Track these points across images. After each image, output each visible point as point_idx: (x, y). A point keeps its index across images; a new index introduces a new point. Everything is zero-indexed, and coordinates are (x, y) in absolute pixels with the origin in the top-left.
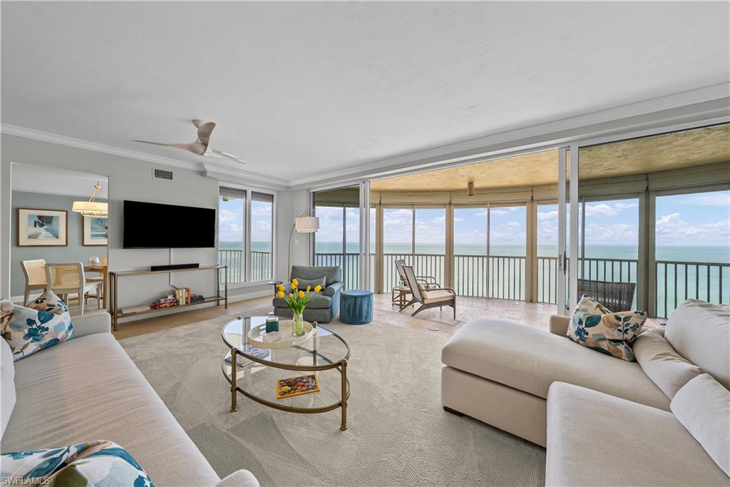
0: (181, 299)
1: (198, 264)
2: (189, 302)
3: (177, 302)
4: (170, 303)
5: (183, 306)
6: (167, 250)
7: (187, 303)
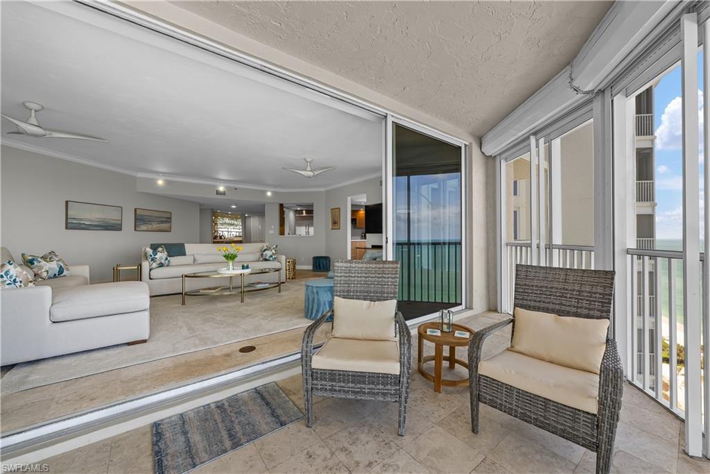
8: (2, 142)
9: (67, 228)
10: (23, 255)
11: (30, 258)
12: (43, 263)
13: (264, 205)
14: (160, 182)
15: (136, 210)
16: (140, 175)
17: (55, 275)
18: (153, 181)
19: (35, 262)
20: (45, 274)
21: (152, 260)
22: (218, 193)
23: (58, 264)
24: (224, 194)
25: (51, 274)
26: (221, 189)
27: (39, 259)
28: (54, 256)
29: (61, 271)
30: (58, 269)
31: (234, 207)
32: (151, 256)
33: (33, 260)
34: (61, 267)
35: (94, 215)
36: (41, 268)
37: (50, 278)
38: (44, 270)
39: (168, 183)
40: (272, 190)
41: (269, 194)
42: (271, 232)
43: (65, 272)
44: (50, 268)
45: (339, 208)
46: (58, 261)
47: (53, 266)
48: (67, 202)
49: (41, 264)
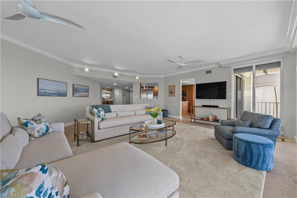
0: (210, 119)
1: (218, 106)
2: (213, 121)
3: (209, 119)
4: (206, 119)
5: (211, 121)
6: (209, 99)
7: (212, 121)
8: (1, 37)
9: (38, 95)
10: (19, 119)
11: (25, 121)
12: (35, 124)
13: (132, 84)
14: (87, 70)
15: (73, 85)
16: (76, 65)
17: (44, 133)
18: (83, 69)
19: (29, 125)
20: (37, 134)
21: (98, 116)
22: (114, 76)
23: (45, 124)
24: (116, 77)
25: (41, 133)
26: (116, 74)
27: (32, 122)
28: (42, 118)
29: (47, 130)
30: (46, 129)
31: (115, 84)
32: (97, 114)
33: (27, 122)
34: (47, 127)
35: (53, 88)
36: (33, 129)
37: (40, 136)
38: (36, 131)
39: (91, 70)
40: (140, 76)
41: (137, 78)
42: (136, 97)
43: (50, 130)
44: (40, 129)
45: (175, 86)
46: (45, 122)
47: (42, 127)
48: (38, 79)
49: (34, 125)
